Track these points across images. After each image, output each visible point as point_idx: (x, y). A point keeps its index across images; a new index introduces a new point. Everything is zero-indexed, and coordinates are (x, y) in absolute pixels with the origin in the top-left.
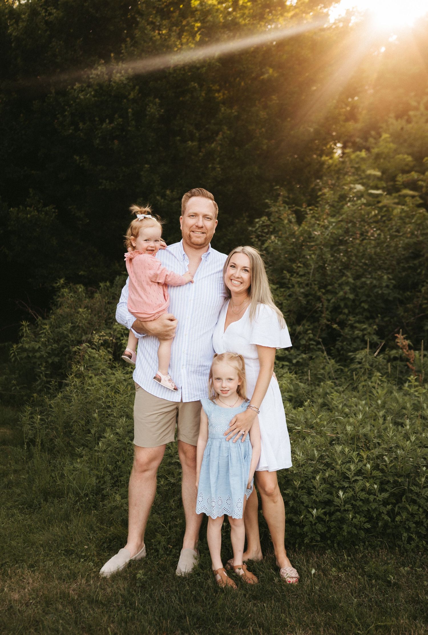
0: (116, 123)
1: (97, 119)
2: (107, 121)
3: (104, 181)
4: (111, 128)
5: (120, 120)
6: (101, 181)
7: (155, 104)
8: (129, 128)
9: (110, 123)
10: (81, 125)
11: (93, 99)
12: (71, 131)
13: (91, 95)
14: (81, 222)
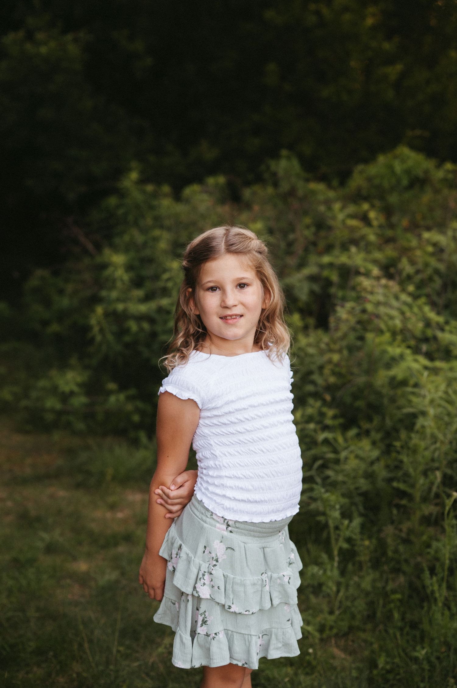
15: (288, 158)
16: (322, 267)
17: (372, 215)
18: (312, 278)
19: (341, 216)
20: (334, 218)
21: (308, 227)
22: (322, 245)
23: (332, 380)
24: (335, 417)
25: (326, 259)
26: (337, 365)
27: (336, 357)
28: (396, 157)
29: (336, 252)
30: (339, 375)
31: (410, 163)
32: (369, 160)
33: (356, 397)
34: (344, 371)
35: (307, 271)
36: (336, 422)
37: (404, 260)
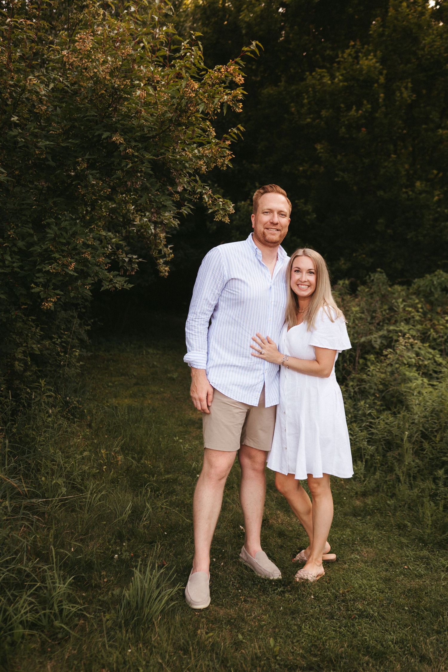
0: (364, 110)
1: (342, 105)
2: (354, 108)
3: (341, 173)
4: (359, 115)
5: (369, 106)
6: (337, 172)
7: (406, 88)
8: (377, 115)
9: (357, 111)
10: (324, 113)
11: (341, 84)
12: (309, 120)
13: (339, 80)
14: (309, 217)
15: (381, 272)
16: (389, 331)
17: (419, 306)
18: (383, 337)
20: (398, 306)
21: (385, 310)
23: (381, 387)
24: (381, 405)
25: (392, 328)
26: (383, 379)
27: (383, 376)
28: (435, 276)
29: (398, 324)
30: (384, 384)
31: (443, 279)
32: (421, 276)
33: (393, 396)
34: (387, 383)
35: (381, 333)
36: (382, 408)
37: (432, 330)
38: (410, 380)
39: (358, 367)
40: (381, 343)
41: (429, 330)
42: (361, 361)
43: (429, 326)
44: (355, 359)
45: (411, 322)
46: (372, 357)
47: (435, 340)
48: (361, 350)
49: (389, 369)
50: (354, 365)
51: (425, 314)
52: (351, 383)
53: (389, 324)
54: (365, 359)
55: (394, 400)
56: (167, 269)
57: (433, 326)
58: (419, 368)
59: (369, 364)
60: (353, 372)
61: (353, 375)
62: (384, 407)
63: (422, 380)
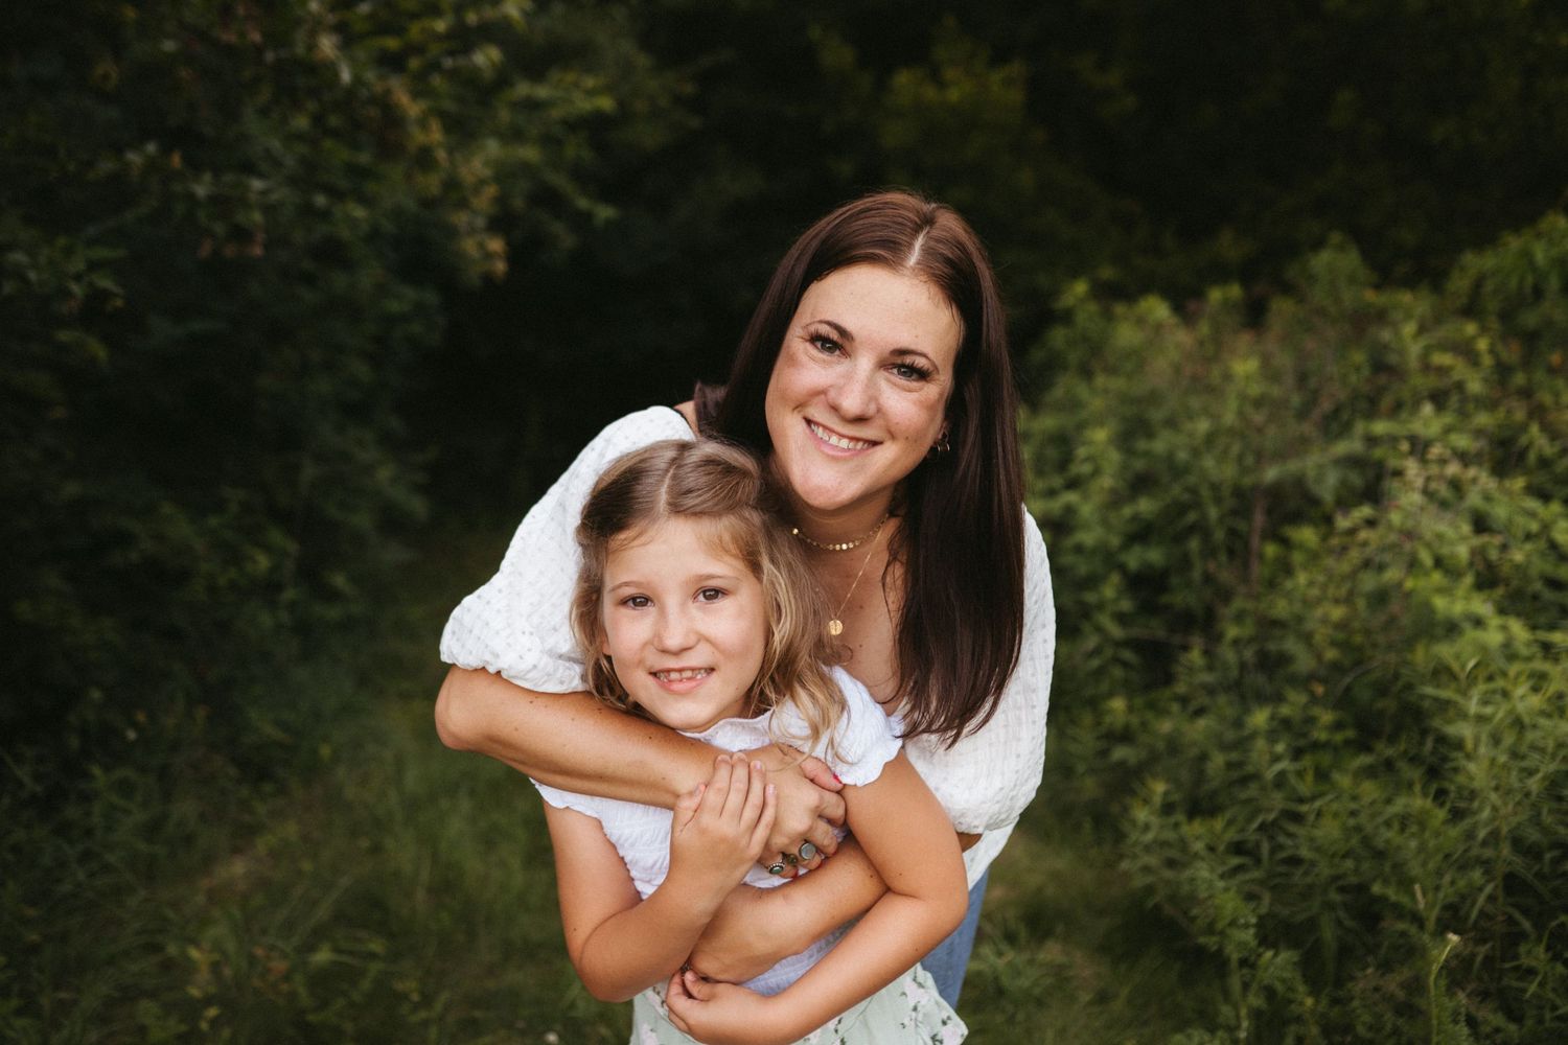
15: (1341, 248)
16: (1372, 440)
17: (1482, 345)
18: (1353, 462)
19: (1415, 349)
20: (1402, 352)
21: (1356, 369)
22: (1386, 402)
23: (1332, 655)
24: (1338, 726)
26: (1342, 626)
27: (1338, 613)
28: (1539, 236)
29: (1404, 415)
30: (1344, 645)
32: (1485, 240)
33: (1382, 689)
34: (1358, 639)
35: (1342, 448)
36: (1339, 737)
37: (1535, 429)
38: (1452, 629)
39: (1258, 571)
40: (1344, 483)
41: (1524, 428)
42: (1271, 550)
43: (1520, 415)
44: (1247, 544)
45: (1454, 400)
46: (1307, 535)
47: (1544, 463)
48: (1269, 512)
49: (1368, 582)
50: (1246, 566)
51: (1503, 371)
52: (1232, 632)
53: (1372, 414)
54: (1285, 542)
55: (1388, 705)
56: (496, 245)
57: (1538, 412)
58: (1487, 578)
59: (1297, 557)
60: (1242, 589)
61: (1238, 603)
62: (1350, 733)
63: (1504, 628)
